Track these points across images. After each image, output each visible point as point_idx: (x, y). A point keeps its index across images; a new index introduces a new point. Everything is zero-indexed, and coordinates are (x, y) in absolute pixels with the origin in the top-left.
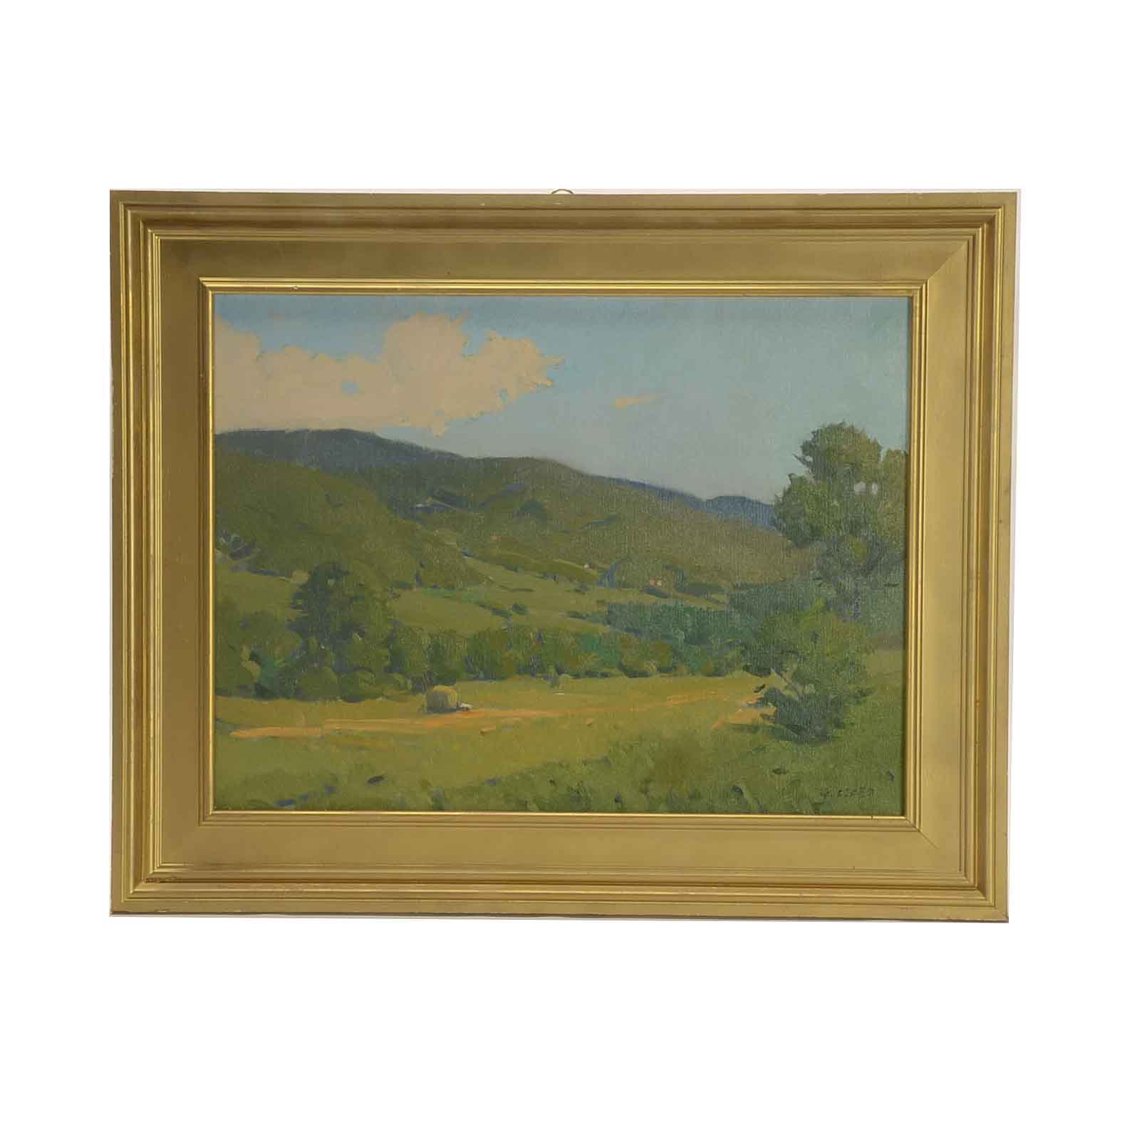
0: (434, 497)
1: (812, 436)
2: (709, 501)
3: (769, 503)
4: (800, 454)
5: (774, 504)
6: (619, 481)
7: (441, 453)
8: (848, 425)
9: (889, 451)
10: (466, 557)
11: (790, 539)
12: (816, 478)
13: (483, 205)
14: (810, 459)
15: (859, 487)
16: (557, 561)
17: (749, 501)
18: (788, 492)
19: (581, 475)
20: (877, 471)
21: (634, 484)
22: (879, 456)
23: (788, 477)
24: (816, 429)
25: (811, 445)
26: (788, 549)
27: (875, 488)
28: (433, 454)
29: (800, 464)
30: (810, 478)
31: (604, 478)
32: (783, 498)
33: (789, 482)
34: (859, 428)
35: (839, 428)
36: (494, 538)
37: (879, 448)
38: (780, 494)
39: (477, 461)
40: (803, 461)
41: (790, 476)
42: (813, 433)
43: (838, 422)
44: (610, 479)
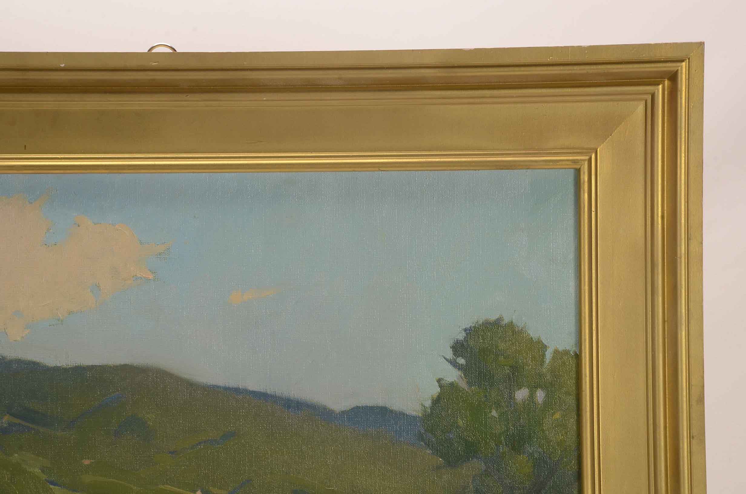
0: (11, 415)
1: (464, 334)
2: (343, 412)
3: (414, 414)
4: (450, 354)
5: (420, 415)
6: (237, 390)
7: (19, 361)
8: (506, 320)
9: (556, 352)
10: (51, 486)
11: (441, 457)
12: (469, 384)
13: (63, 65)
14: (461, 361)
15: (521, 394)
16: (162, 487)
17: (391, 411)
18: (436, 401)
19: (191, 385)
20: (540, 375)
21: (255, 394)
22: (544, 355)
23: (437, 384)
24: (468, 327)
25: (462, 345)
26: (438, 468)
27: (540, 395)
28: (11, 362)
29: (451, 367)
30: (463, 384)
31: (218, 387)
32: (432, 408)
33: (439, 389)
34: (519, 324)
35: (497, 323)
36: (87, 462)
37: (545, 347)
38: (428, 404)
39: (65, 370)
40: (454, 363)
41: (439, 381)
42: (465, 330)
43: (493, 317)
44: (227, 389)
